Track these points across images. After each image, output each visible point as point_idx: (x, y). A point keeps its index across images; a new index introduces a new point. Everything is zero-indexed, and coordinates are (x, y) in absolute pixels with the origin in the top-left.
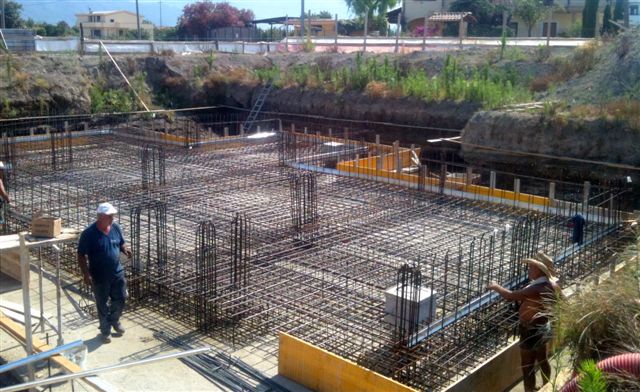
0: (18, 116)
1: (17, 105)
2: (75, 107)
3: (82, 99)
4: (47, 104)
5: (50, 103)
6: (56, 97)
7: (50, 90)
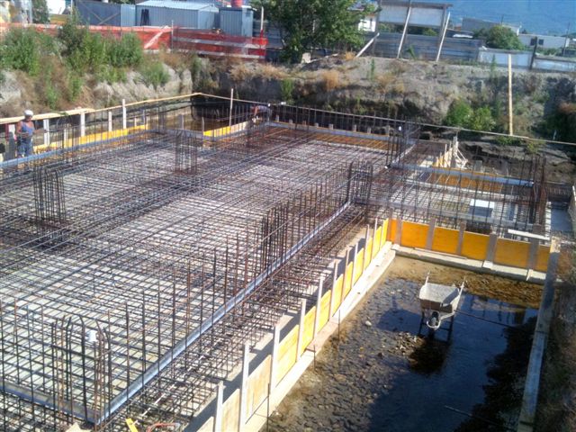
0: (365, 113)
1: (369, 104)
2: (424, 116)
3: (434, 108)
4: (396, 108)
5: (400, 107)
6: (407, 103)
7: (406, 95)
